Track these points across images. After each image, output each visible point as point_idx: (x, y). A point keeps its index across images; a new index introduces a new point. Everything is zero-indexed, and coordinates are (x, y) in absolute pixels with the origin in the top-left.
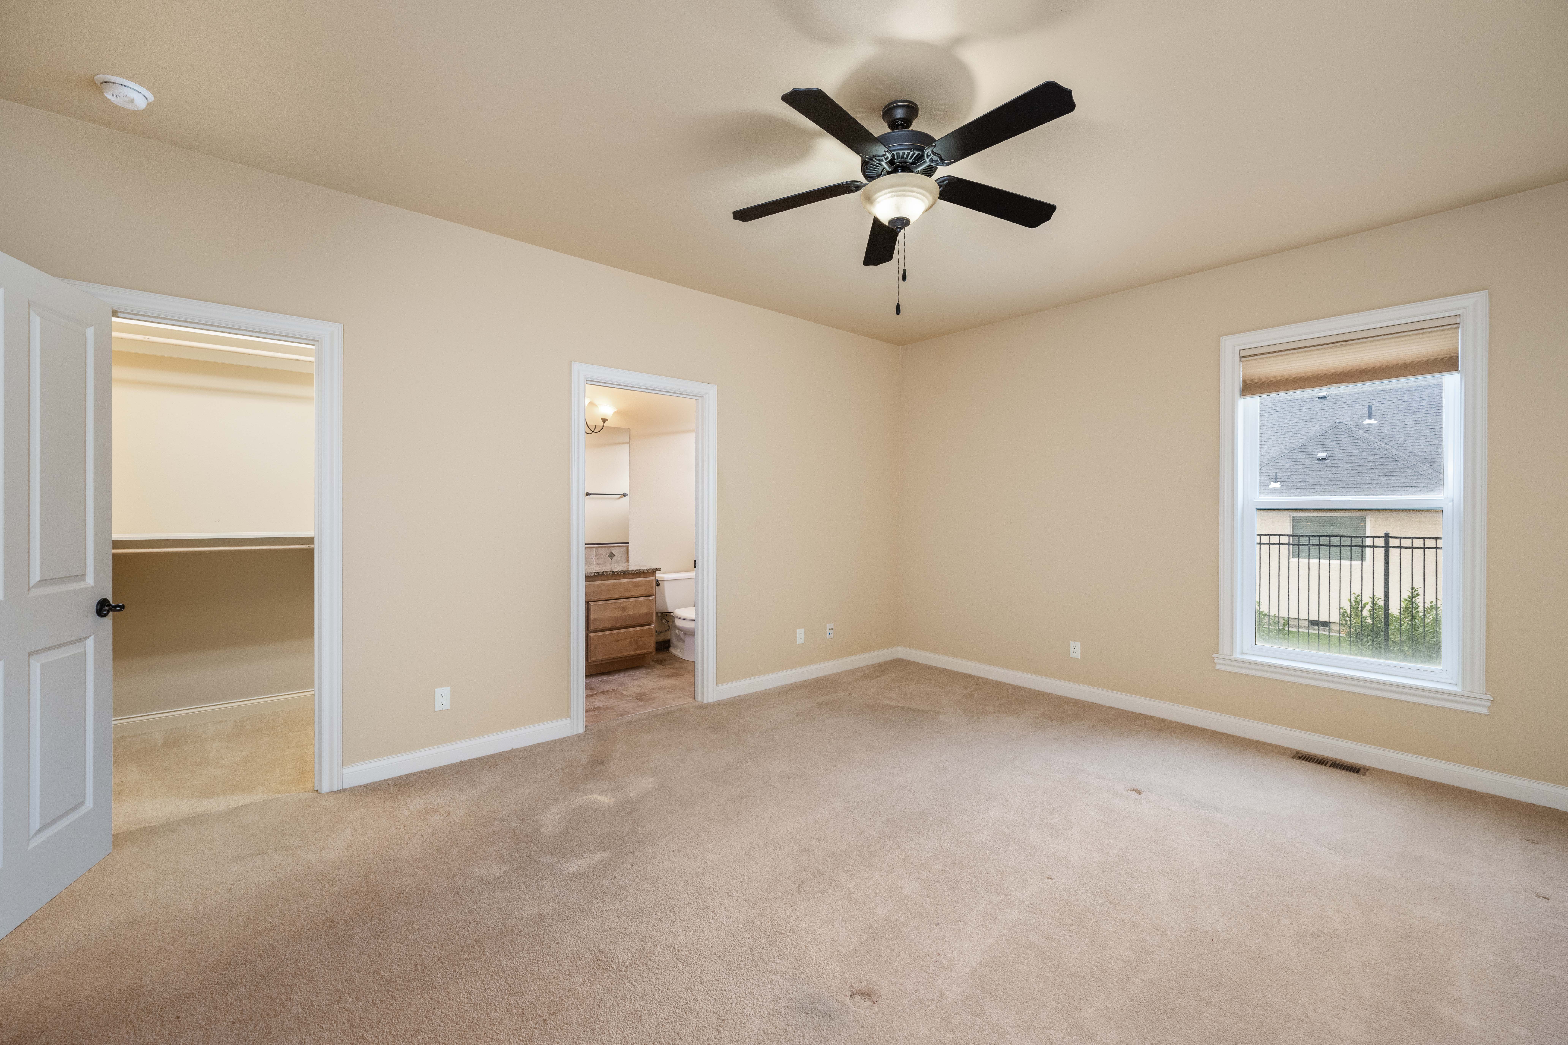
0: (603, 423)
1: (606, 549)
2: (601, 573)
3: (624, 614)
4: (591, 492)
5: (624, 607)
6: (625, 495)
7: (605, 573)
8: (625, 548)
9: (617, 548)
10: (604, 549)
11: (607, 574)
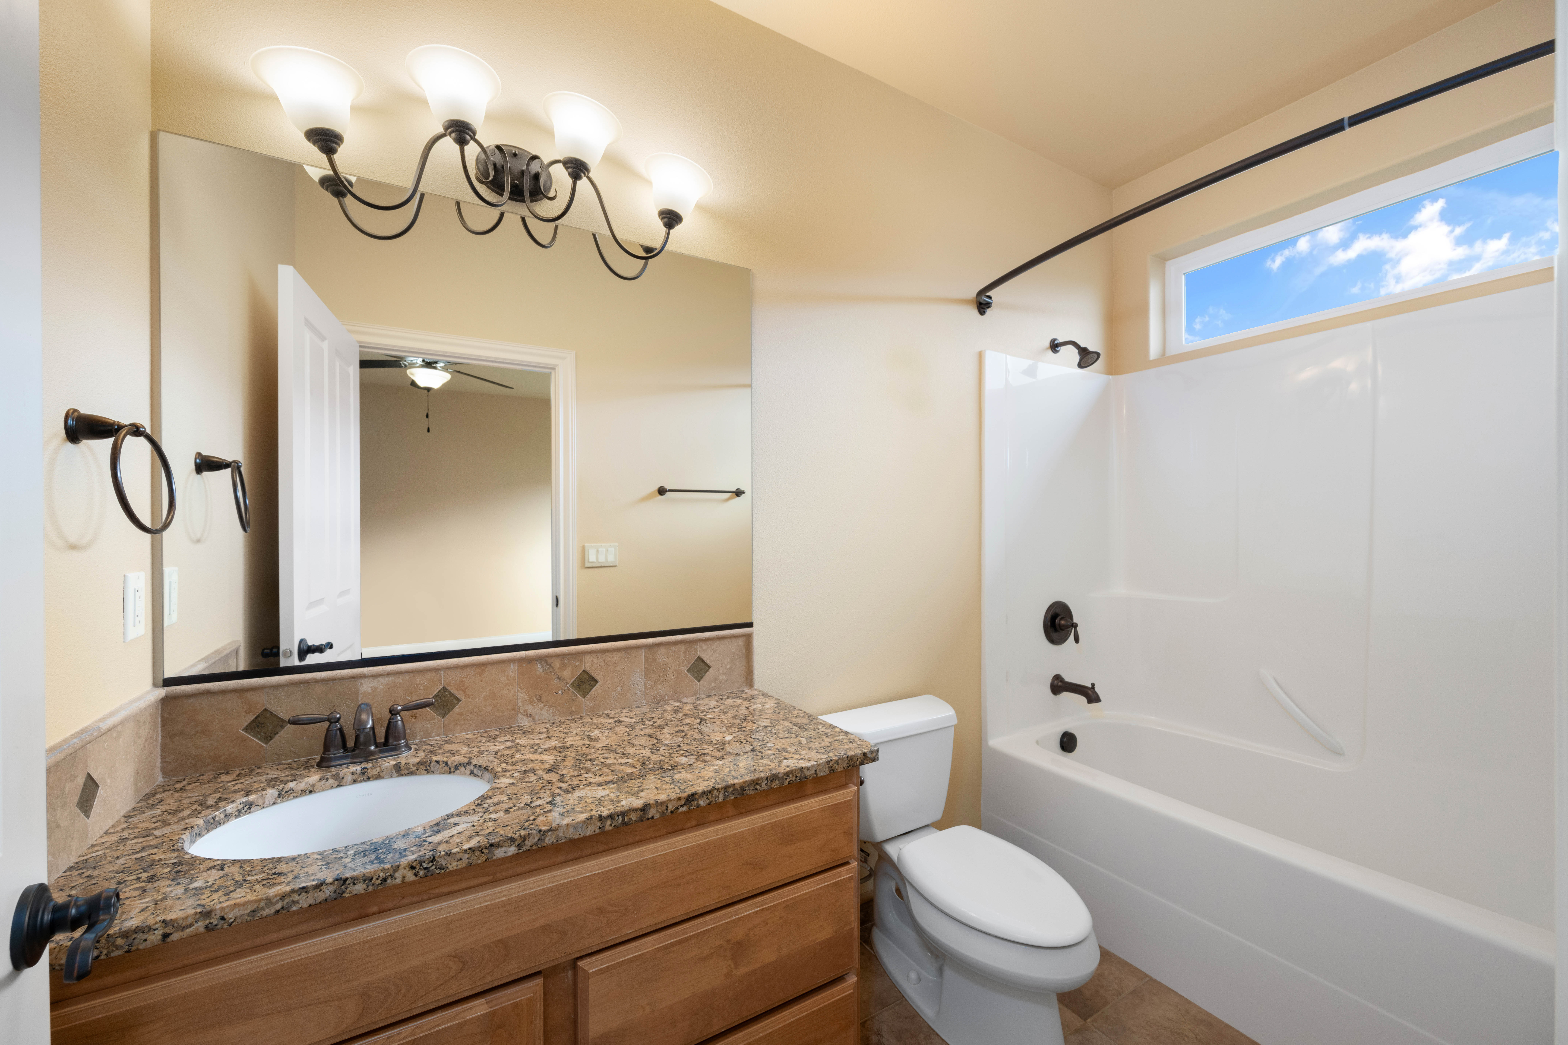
0: (664, 230)
1: (682, 648)
2: (633, 817)
3: (742, 971)
4: (668, 487)
5: (739, 943)
6: (738, 493)
7: (652, 812)
8: (740, 641)
9: (716, 644)
10: (674, 649)
11: (663, 815)
